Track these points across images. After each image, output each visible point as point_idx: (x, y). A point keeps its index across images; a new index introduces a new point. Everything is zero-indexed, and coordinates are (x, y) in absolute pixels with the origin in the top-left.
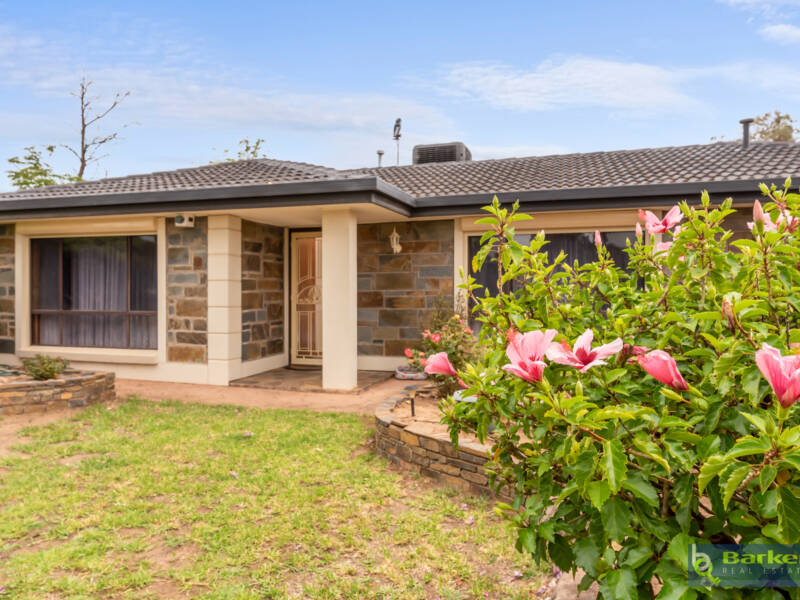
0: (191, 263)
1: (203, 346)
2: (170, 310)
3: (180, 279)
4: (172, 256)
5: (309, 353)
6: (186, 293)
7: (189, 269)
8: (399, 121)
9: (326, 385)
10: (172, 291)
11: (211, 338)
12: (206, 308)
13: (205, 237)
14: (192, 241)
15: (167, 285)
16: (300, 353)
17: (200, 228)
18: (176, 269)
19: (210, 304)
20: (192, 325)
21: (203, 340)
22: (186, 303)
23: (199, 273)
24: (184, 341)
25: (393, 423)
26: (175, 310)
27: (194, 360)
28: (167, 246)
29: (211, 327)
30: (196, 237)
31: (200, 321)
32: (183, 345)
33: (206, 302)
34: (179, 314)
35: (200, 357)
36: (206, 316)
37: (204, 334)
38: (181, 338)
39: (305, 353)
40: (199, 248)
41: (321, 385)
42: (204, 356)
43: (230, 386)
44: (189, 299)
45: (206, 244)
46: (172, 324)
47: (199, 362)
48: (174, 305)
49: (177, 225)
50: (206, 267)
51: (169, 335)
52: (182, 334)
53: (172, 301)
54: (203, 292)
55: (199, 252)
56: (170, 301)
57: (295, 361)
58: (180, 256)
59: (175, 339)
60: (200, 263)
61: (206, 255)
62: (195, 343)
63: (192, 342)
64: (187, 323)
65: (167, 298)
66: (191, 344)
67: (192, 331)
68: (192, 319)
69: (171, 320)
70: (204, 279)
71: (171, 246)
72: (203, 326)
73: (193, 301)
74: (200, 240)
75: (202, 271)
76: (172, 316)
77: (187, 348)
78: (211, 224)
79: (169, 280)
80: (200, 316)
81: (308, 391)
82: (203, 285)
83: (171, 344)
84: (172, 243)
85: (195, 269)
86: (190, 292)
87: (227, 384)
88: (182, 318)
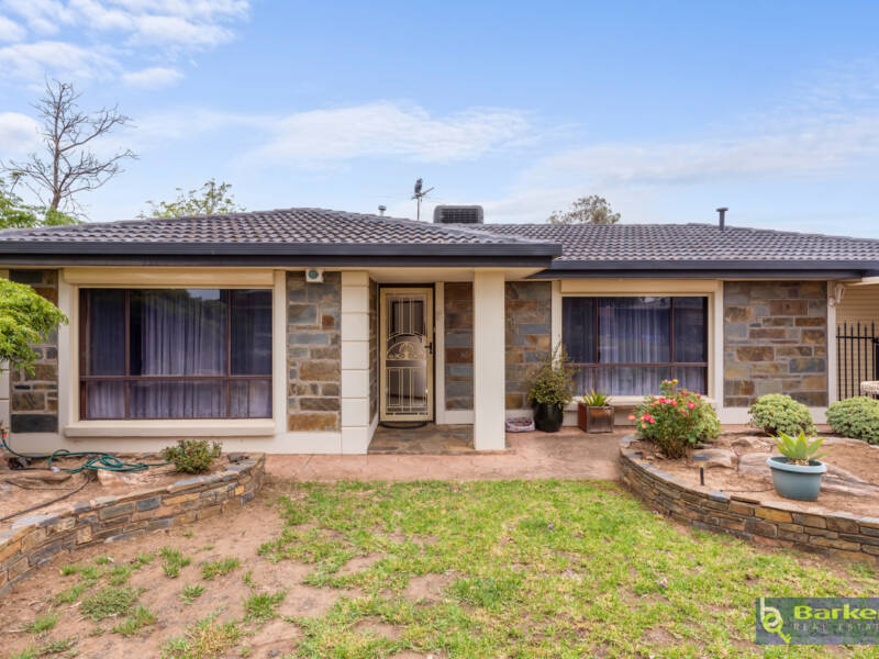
0: (319, 322)
1: (336, 413)
2: (291, 374)
3: (304, 339)
4: (293, 314)
5: (400, 410)
6: (312, 355)
7: (318, 328)
8: (419, 182)
9: (479, 447)
10: (293, 353)
11: (345, 404)
12: (340, 372)
13: (338, 294)
14: (320, 297)
15: (288, 346)
16: (389, 410)
17: (332, 284)
18: (299, 328)
19: (343, 366)
20: (320, 390)
21: (336, 406)
22: (312, 366)
23: (330, 333)
24: (309, 408)
25: (733, 499)
26: (299, 374)
27: (322, 429)
28: (287, 302)
29: (345, 392)
30: (326, 294)
31: (329, 385)
32: (309, 412)
33: (339, 365)
34: (302, 378)
35: (332, 425)
36: (339, 380)
37: (337, 400)
38: (304, 404)
39: (394, 410)
40: (330, 306)
41: (473, 447)
42: (337, 423)
43: (369, 454)
44: (315, 361)
45: (340, 302)
46: (293, 389)
47: (329, 430)
48: (297, 368)
49: (309, 279)
50: (339, 326)
51: (290, 402)
52: (307, 399)
53: (294, 364)
54: (336, 354)
55: (329, 311)
56: (290, 363)
57: (386, 418)
58: (305, 314)
59: (298, 406)
60: (330, 322)
61: (339, 315)
62: (325, 410)
63: (321, 408)
64: (314, 388)
65: (288, 361)
66: (319, 410)
67: (320, 396)
68: (321, 384)
69: (293, 385)
70: (337, 340)
71: (291, 303)
72: (336, 391)
73: (321, 364)
74: (330, 297)
75: (333, 331)
76: (294, 381)
77: (313, 416)
78: (345, 280)
79: (289, 340)
80: (332, 379)
81: (460, 454)
82: (336, 347)
83: (293, 412)
84: (294, 300)
85: (324, 329)
86: (317, 353)
87: (365, 452)
88: (307, 383)
